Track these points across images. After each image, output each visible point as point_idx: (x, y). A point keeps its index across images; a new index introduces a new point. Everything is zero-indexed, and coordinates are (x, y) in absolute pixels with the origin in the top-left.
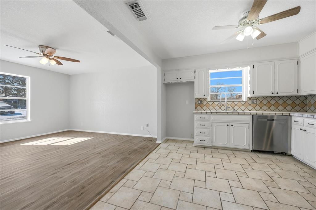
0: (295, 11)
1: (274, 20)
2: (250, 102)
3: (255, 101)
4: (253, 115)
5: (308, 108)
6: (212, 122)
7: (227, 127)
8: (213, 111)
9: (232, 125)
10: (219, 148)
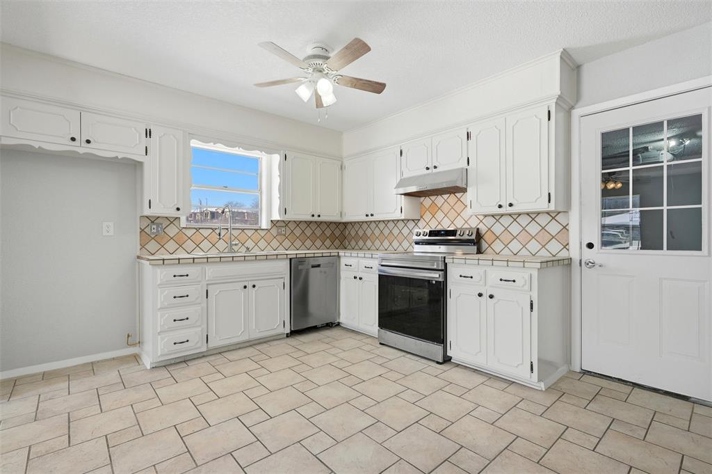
0: (378, 88)
1: (355, 87)
2: (274, 232)
3: (283, 229)
4: (291, 259)
5: (347, 243)
6: (207, 285)
7: (242, 293)
8: (198, 253)
9: (254, 286)
10: (223, 350)
